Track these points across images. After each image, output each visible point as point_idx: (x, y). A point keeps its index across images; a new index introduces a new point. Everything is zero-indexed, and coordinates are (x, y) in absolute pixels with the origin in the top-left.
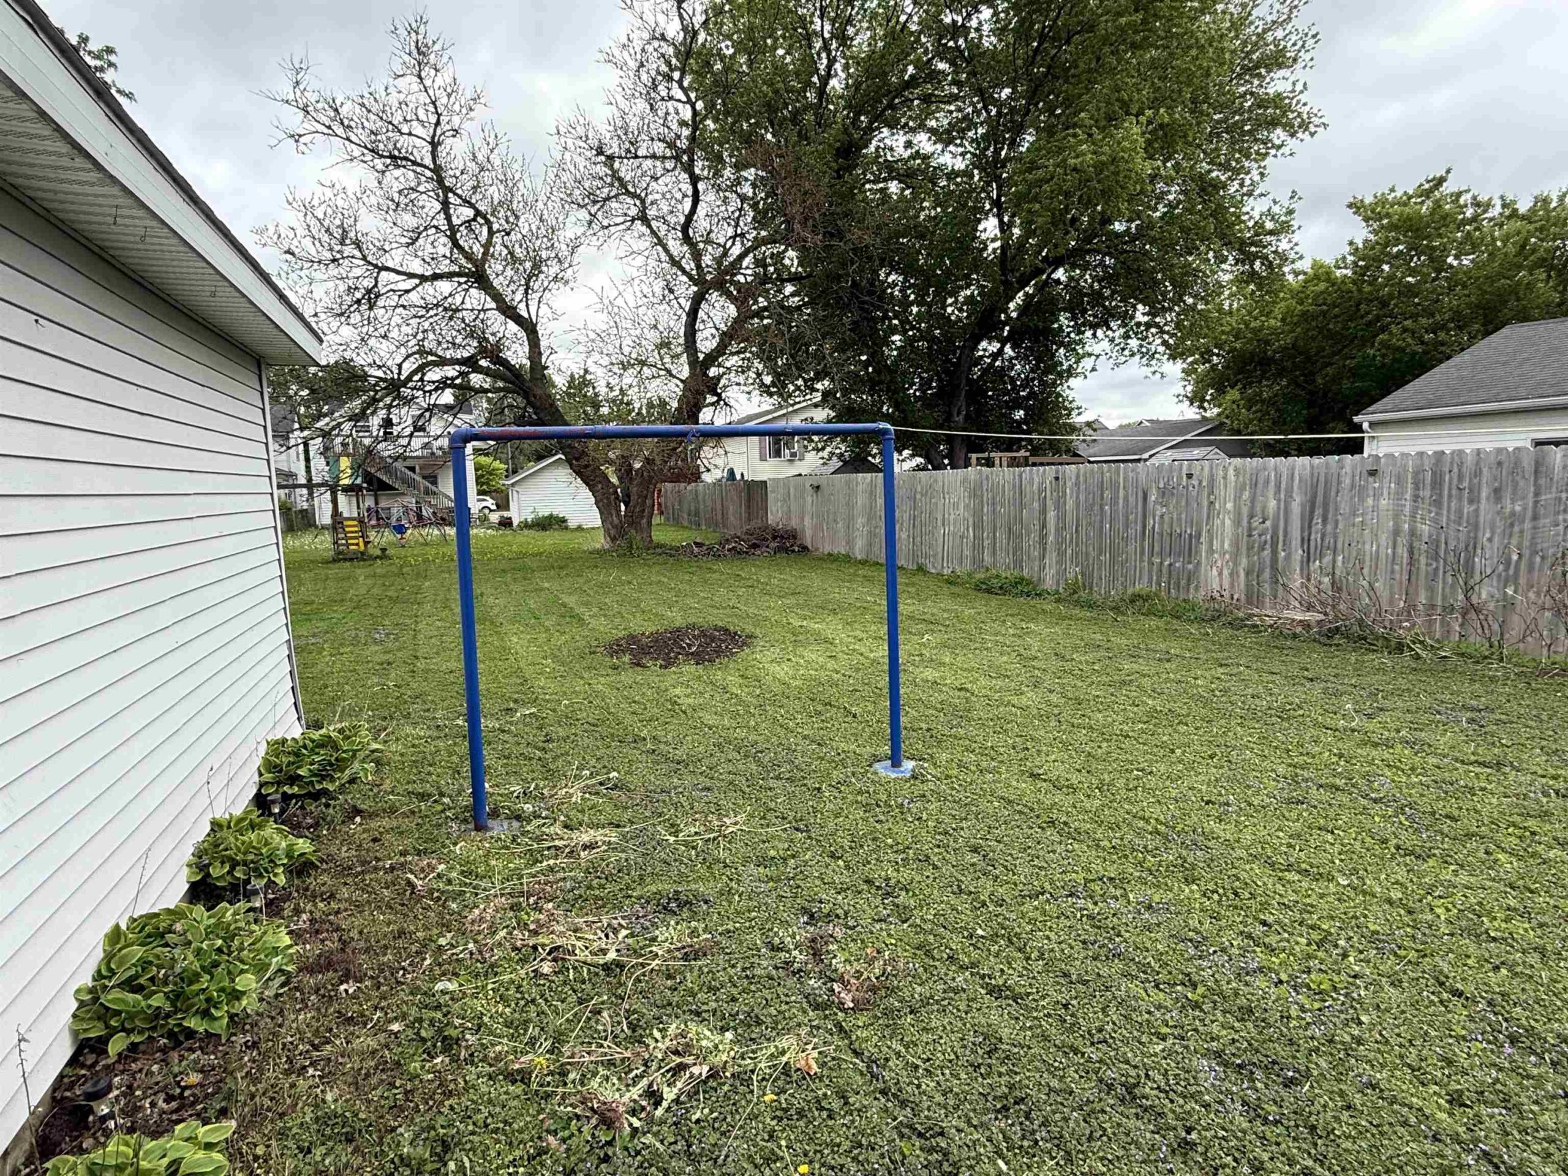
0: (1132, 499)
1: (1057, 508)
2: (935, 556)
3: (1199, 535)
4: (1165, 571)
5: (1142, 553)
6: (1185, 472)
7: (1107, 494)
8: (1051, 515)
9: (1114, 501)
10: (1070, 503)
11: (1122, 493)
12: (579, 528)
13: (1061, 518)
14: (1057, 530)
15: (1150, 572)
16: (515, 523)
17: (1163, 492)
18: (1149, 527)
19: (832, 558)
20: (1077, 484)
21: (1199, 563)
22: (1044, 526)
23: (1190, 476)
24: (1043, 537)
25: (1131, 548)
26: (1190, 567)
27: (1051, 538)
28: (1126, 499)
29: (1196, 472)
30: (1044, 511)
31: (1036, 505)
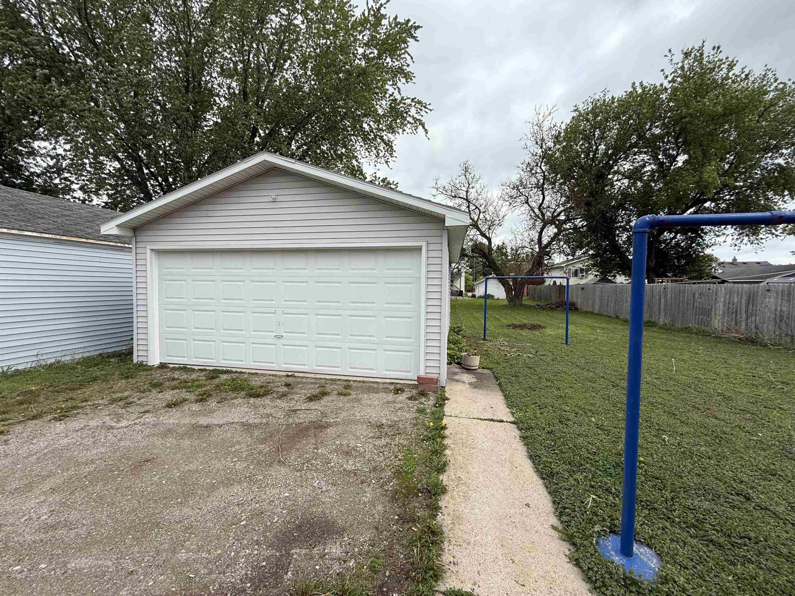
0: (689, 297)
1: (664, 298)
2: (623, 313)
3: (712, 309)
4: (700, 319)
5: (693, 315)
6: (708, 288)
7: (681, 294)
8: (663, 300)
9: (684, 297)
10: (669, 296)
11: (686, 294)
12: (498, 299)
13: (666, 301)
14: (664, 305)
15: (695, 320)
16: (477, 296)
17: (700, 294)
18: (695, 306)
19: (587, 312)
20: (671, 291)
21: (711, 318)
22: (660, 304)
23: (709, 289)
24: (660, 308)
25: (689, 312)
26: (708, 319)
27: (662, 308)
28: (688, 297)
29: (712, 288)
30: (660, 299)
31: (658, 297)
